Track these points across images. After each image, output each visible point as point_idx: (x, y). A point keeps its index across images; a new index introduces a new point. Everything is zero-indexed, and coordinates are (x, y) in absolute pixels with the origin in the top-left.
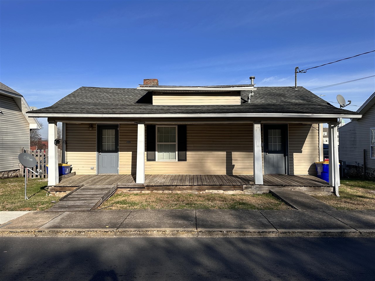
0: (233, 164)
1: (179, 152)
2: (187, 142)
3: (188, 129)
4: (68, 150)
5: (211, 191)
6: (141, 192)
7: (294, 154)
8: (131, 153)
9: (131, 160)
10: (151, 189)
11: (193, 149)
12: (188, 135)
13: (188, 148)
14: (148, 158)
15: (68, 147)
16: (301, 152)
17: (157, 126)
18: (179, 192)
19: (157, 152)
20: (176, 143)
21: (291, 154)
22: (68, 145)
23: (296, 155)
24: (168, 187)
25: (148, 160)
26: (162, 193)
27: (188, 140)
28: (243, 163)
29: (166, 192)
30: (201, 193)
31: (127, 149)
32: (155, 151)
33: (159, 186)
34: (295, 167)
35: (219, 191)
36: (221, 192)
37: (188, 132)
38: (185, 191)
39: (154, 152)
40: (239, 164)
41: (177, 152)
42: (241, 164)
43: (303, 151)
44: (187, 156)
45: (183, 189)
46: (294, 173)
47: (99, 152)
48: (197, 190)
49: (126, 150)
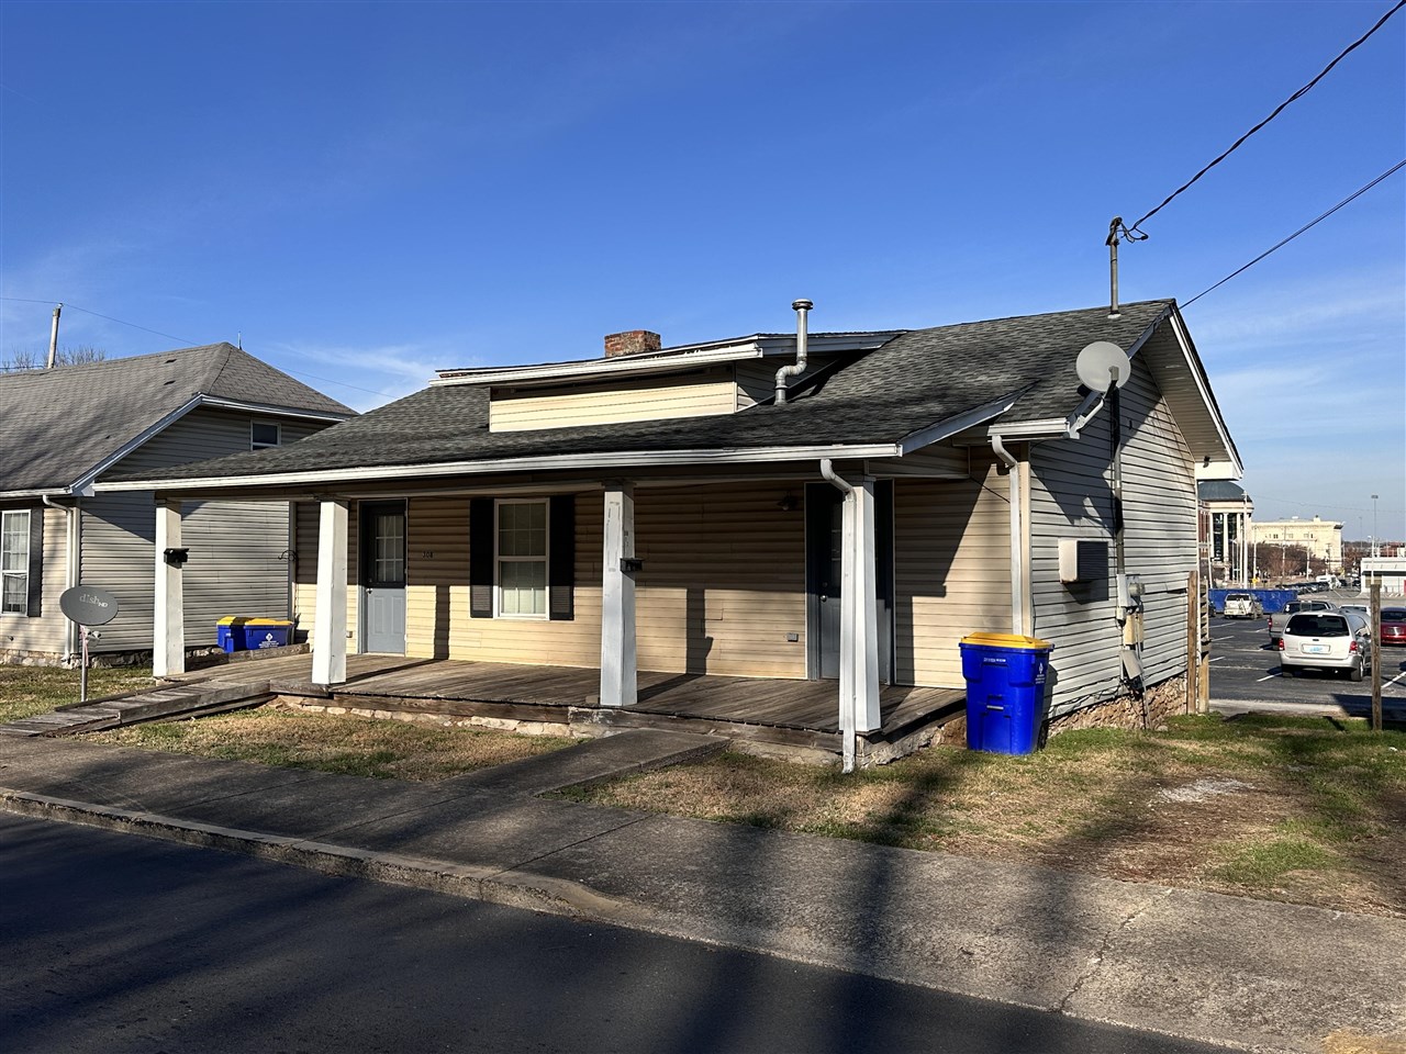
0: (707, 635)
1: (554, 588)
2: (577, 554)
3: (578, 509)
4: (300, 579)
5: (484, 721)
6: (325, 711)
7: (915, 599)
8: (434, 588)
9: (434, 611)
10: (346, 702)
11: (590, 580)
12: (578, 528)
13: (577, 575)
14: (475, 609)
15: (300, 572)
16: (942, 593)
17: (498, 502)
18: (407, 718)
19: (495, 588)
20: (546, 558)
21: (904, 599)
22: (300, 563)
23: (920, 605)
24: (384, 700)
25: (475, 614)
26: (369, 716)
27: (578, 546)
28: (746, 632)
29: (380, 714)
30: (460, 724)
31: (425, 577)
32: (492, 584)
33: (366, 695)
34: (917, 653)
35: (504, 720)
36: (511, 724)
37: (578, 518)
38: (423, 717)
39: (487, 588)
40: (731, 636)
41: (547, 588)
42: (740, 637)
43: (947, 590)
44: (576, 602)
45: (419, 707)
46: (916, 679)
47: (367, 587)
48: (451, 713)
49: (422, 580)
